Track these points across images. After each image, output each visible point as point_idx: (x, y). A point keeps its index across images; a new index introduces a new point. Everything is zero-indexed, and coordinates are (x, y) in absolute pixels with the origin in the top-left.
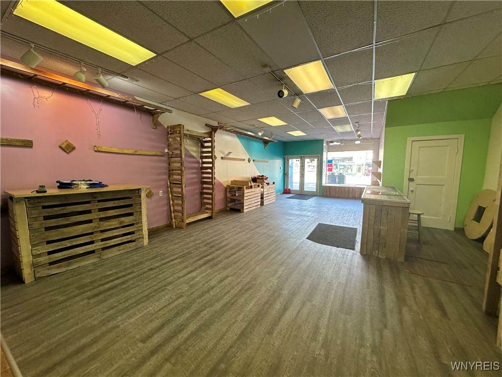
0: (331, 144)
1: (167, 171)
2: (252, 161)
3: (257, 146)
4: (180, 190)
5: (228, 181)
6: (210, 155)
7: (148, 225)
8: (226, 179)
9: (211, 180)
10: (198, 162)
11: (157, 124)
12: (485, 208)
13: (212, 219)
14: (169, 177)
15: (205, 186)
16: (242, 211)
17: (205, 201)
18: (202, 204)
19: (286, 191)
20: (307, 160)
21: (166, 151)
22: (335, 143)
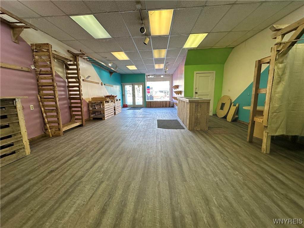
0: (148, 77)
1: (36, 87)
2: (103, 85)
3: (106, 74)
4: (54, 103)
5: (89, 98)
6: (77, 76)
7: (29, 135)
8: (87, 97)
9: (79, 96)
10: (65, 82)
11: (18, 40)
12: (225, 104)
13: (83, 126)
14: (39, 92)
15: (72, 101)
16: (103, 119)
17: (74, 113)
18: (72, 116)
19: (125, 106)
20: (136, 86)
21: (33, 68)
22: (151, 77)
